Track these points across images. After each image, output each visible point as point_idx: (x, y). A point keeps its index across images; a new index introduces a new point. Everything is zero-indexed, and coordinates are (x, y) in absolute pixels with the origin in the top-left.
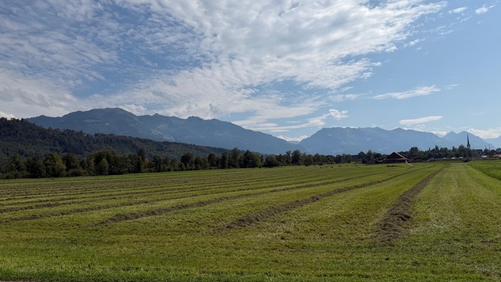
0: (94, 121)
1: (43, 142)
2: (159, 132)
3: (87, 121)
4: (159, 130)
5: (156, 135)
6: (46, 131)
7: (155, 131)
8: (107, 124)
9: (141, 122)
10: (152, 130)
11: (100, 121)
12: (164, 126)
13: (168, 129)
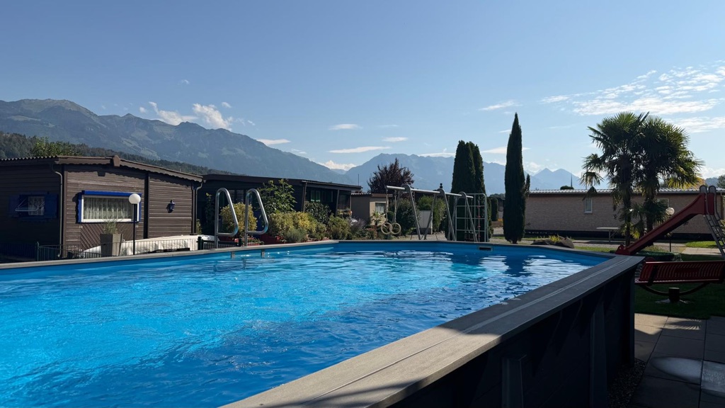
0: (29, 119)
2: (134, 144)
3: (15, 118)
4: (134, 139)
5: (130, 148)
7: (127, 140)
8: (51, 126)
9: (105, 126)
10: (123, 139)
11: (39, 120)
12: (141, 134)
13: (147, 138)
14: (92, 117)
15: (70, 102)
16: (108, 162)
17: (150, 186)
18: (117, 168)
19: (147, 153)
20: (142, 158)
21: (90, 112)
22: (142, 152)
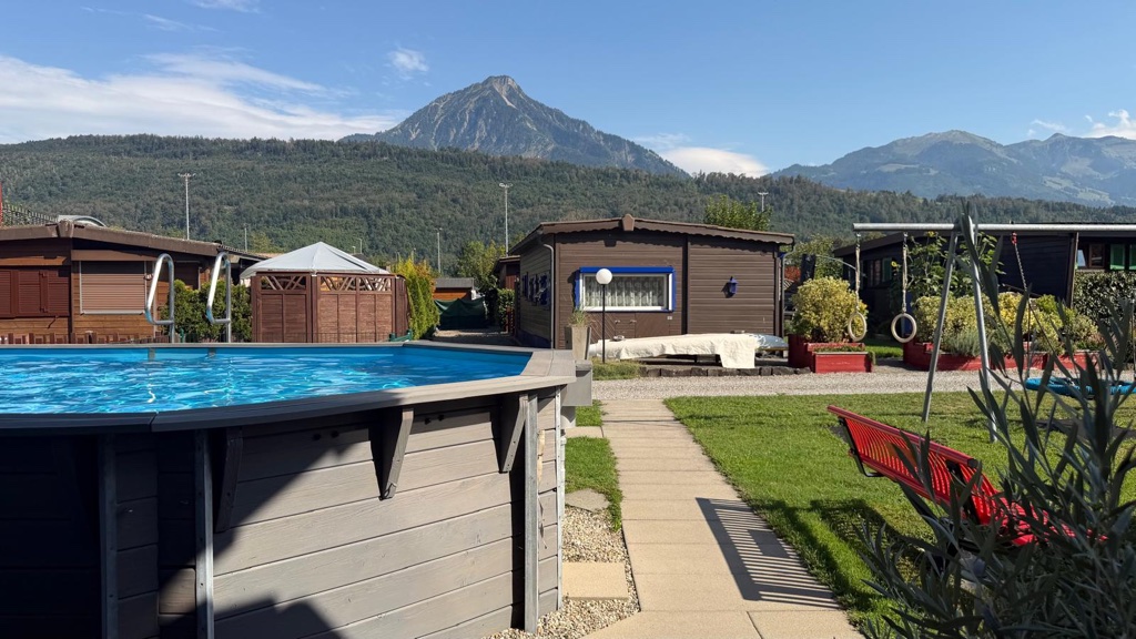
0: (903, 167)
1: (841, 219)
2: (1066, 183)
3: (886, 169)
4: (1065, 176)
5: (1058, 191)
6: (843, 196)
7: (1054, 179)
8: (933, 172)
9: (1015, 161)
10: (1046, 178)
11: (917, 166)
12: (1079, 166)
13: (1091, 172)
14: (994, 149)
15: (961, 132)
16: (616, 224)
17: (690, 256)
18: (629, 232)
19: (1089, 197)
20: (1077, 207)
21: (991, 143)
22: (1081, 195)
